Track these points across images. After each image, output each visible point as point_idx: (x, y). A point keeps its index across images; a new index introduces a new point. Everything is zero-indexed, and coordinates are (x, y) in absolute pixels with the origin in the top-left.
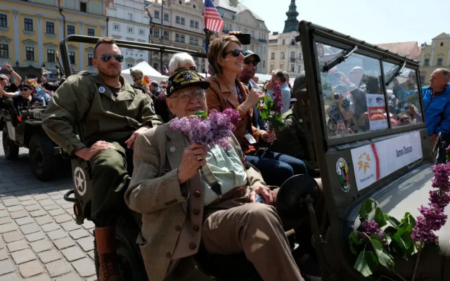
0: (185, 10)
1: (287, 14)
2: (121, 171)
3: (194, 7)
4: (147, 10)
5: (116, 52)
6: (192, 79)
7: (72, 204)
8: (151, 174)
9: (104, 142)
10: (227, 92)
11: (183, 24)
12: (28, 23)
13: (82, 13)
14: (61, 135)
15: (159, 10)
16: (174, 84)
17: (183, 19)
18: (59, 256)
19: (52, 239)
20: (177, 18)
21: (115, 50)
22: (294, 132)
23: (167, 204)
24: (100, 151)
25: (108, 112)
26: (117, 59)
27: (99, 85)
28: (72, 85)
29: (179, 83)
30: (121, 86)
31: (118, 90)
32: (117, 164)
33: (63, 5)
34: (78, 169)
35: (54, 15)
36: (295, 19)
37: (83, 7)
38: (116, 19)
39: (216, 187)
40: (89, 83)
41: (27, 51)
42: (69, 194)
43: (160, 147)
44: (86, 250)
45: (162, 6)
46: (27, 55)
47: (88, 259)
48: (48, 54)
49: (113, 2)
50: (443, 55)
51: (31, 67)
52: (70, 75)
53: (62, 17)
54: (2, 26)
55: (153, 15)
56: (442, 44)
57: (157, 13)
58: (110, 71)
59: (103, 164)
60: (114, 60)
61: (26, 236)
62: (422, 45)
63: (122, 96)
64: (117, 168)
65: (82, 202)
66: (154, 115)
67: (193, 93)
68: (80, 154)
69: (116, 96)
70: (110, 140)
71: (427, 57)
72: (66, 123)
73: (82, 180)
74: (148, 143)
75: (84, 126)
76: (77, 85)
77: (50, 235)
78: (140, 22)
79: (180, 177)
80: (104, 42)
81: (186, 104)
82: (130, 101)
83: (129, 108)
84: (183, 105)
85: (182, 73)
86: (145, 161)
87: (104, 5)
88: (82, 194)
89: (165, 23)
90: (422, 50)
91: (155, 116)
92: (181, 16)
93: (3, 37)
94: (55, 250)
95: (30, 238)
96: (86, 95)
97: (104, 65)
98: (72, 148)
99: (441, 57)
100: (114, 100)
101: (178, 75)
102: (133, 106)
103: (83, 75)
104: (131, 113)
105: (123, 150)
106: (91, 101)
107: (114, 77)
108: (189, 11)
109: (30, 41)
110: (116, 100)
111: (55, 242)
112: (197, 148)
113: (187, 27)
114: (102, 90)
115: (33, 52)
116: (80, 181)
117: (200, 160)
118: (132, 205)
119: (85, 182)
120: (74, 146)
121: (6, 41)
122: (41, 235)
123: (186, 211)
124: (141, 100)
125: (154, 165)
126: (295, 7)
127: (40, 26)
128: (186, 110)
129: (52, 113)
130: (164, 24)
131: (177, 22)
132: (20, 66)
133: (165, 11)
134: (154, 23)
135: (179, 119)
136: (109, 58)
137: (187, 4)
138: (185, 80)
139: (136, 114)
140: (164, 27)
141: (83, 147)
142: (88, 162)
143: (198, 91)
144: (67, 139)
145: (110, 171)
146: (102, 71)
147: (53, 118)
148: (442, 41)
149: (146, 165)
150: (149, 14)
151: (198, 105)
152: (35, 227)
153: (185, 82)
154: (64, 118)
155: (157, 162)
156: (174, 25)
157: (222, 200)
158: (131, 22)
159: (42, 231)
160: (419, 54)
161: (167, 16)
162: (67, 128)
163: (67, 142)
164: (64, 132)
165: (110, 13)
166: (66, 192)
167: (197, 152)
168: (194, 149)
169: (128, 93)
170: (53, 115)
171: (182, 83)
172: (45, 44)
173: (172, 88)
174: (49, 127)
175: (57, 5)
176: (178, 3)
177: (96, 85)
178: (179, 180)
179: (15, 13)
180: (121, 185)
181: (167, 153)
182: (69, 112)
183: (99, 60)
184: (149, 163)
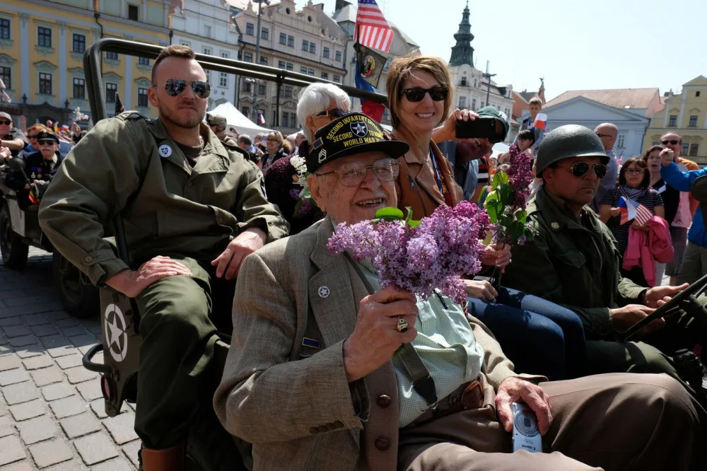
0: (294, 24)
1: (456, 36)
2: (203, 328)
3: (310, 19)
4: (234, 21)
5: (196, 77)
6: (368, 135)
7: (97, 375)
8: (276, 349)
9: (168, 259)
10: (417, 164)
11: (291, 46)
12: (44, 34)
13: (131, 22)
14: (78, 243)
15: (254, 22)
16: (329, 145)
17: (291, 39)
18: (69, 453)
19: (58, 416)
20: (282, 36)
21: (195, 72)
22: (545, 248)
23: (316, 430)
24: (157, 281)
25: (177, 197)
26: (197, 90)
27: (159, 142)
28: (106, 139)
29: (341, 143)
30: (202, 144)
31: (196, 152)
32: (194, 311)
33: (100, 7)
34: (111, 308)
35: (86, 23)
36: (469, 44)
37: (133, 12)
38: (184, 33)
39: (425, 387)
40: (141, 135)
41: (41, 80)
42: (92, 354)
43: (296, 287)
44: (119, 440)
45: (259, 16)
46: (41, 86)
47: (122, 461)
48: (75, 85)
49: (181, 7)
50: (699, 111)
51: (46, 105)
52: (102, 118)
53: (98, 27)
54: (2, 38)
55: (243, 29)
56: (698, 94)
57: (250, 27)
58: (182, 116)
59: (164, 312)
60: (191, 93)
61: (12, 408)
62: (666, 94)
63: (205, 164)
64: (196, 322)
65: (118, 373)
66: (265, 203)
67: (370, 167)
68: (116, 284)
69: (193, 164)
70: (178, 254)
71: (674, 113)
72: (89, 217)
73: (119, 332)
74: (269, 277)
75: (126, 222)
76: (116, 139)
77: (56, 406)
78: (223, 40)
79: (350, 369)
80: (174, 54)
81: (354, 189)
82: (221, 175)
83: (218, 190)
84: (345, 192)
85: (346, 121)
86: (262, 318)
87: (167, 11)
88: (118, 358)
89: (263, 43)
90: (666, 101)
91: (270, 207)
92: (288, 33)
93: (4, 56)
94: (62, 440)
95: (20, 412)
96: (132, 161)
97: (171, 103)
98: (100, 272)
99: (694, 113)
100: (190, 172)
101: (338, 127)
102: (226, 185)
103: (129, 119)
104: (220, 199)
105: (205, 277)
106: (143, 173)
107: (189, 126)
108: (301, 26)
109: (45, 63)
110: (193, 172)
111: (63, 421)
112: (397, 300)
113: (297, 50)
114: (166, 151)
115: (50, 81)
116: (115, 332)
117: (404, 330)
118: (231, 425)
119: (125, 335)
120: (104, 267)
121: (8, 62)
122: (40, 407)
123: (357, 441)
124: (241, 173)
125: (282, 327)
126: (469, 26)
127: (62, 41)
128: (351, 205)
129: (62, 198)
130: (261, 45)
131: (282, 43)
132: (28, 102)
133: (263, 25)
134: (245, 43)
135: (348, 225)
136: (182, 87)
137: (299, 14)
138: (354, 137)
139: (232, 201)
140: (261, 50)
141: (124, 270)
142: (132, 300)
143: (380, 163)
144: (89, 252)
145: (181, 327)
146: (167, 113)
147: (62, 207)
148: (697, 89)
149: (264, 327)
150: (237, 28)
151: (381, 194)
152: (29, 391)
153: (354, 142)
154: (85, 207)
155: (290, 323)
156: (277, 47)
157: (436, 415)
158: (209, 39)
159: (42, 399)
160: (661, 107)
161: (265, 32)
162: (91, 228)
163: (89, 259)
164: (85, 237)
165: (175, 23)
166: (86, 349)
167: (395, 308)
168: (388, 302)
169: (217, 159)
170: (63, 201)
171: (346, 144)
172: (69, 70)
173: (323, 153)
174: (53, 226)
175: (91, 6)
176: (285, 13)
177: (153, 142)
178: (348, 374)
179: (24, 17)
180: (203, 361)
181: (312, 300)
182: (96, 193)
183: (161, 91)
184: (272, 322)
